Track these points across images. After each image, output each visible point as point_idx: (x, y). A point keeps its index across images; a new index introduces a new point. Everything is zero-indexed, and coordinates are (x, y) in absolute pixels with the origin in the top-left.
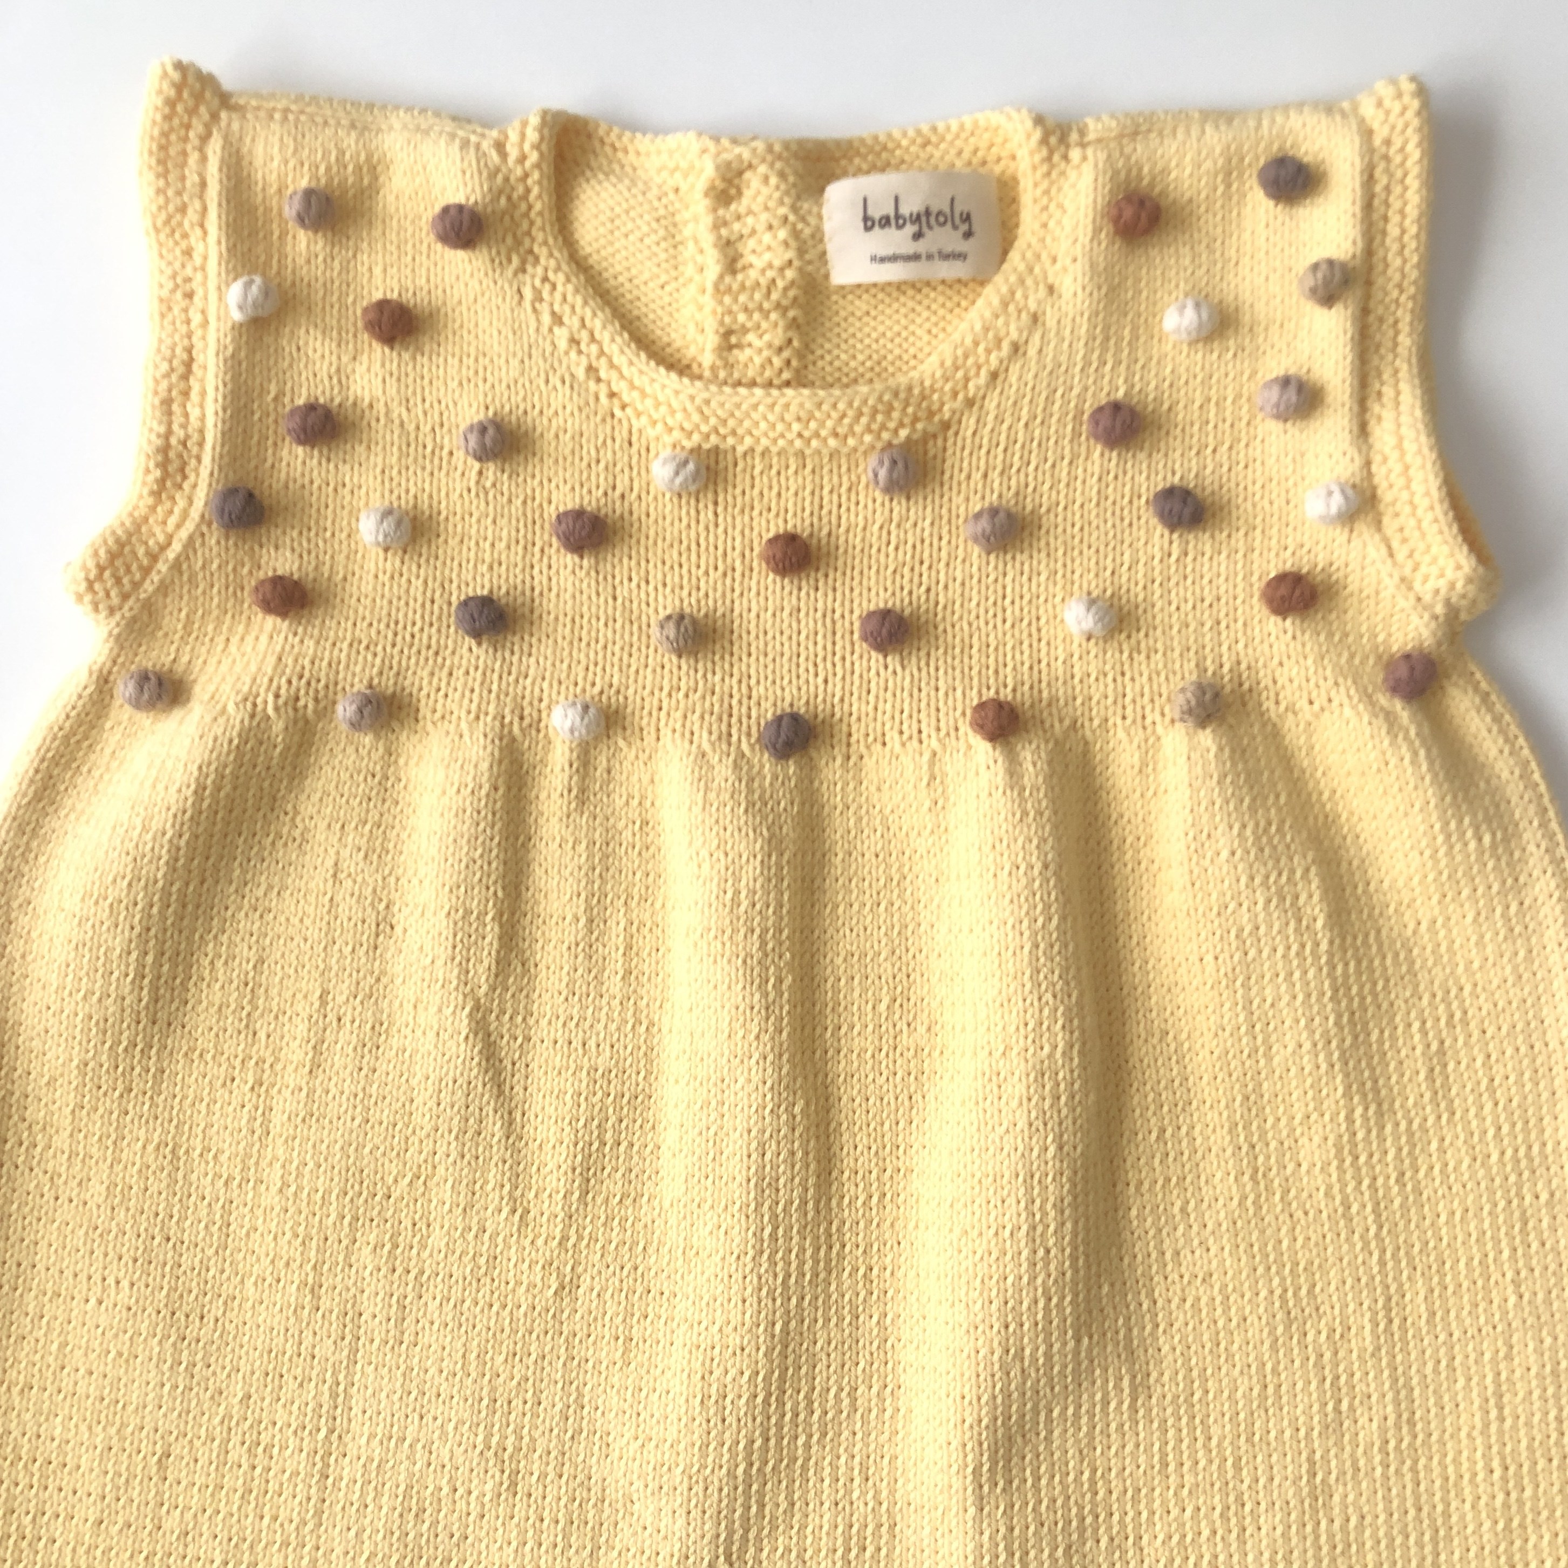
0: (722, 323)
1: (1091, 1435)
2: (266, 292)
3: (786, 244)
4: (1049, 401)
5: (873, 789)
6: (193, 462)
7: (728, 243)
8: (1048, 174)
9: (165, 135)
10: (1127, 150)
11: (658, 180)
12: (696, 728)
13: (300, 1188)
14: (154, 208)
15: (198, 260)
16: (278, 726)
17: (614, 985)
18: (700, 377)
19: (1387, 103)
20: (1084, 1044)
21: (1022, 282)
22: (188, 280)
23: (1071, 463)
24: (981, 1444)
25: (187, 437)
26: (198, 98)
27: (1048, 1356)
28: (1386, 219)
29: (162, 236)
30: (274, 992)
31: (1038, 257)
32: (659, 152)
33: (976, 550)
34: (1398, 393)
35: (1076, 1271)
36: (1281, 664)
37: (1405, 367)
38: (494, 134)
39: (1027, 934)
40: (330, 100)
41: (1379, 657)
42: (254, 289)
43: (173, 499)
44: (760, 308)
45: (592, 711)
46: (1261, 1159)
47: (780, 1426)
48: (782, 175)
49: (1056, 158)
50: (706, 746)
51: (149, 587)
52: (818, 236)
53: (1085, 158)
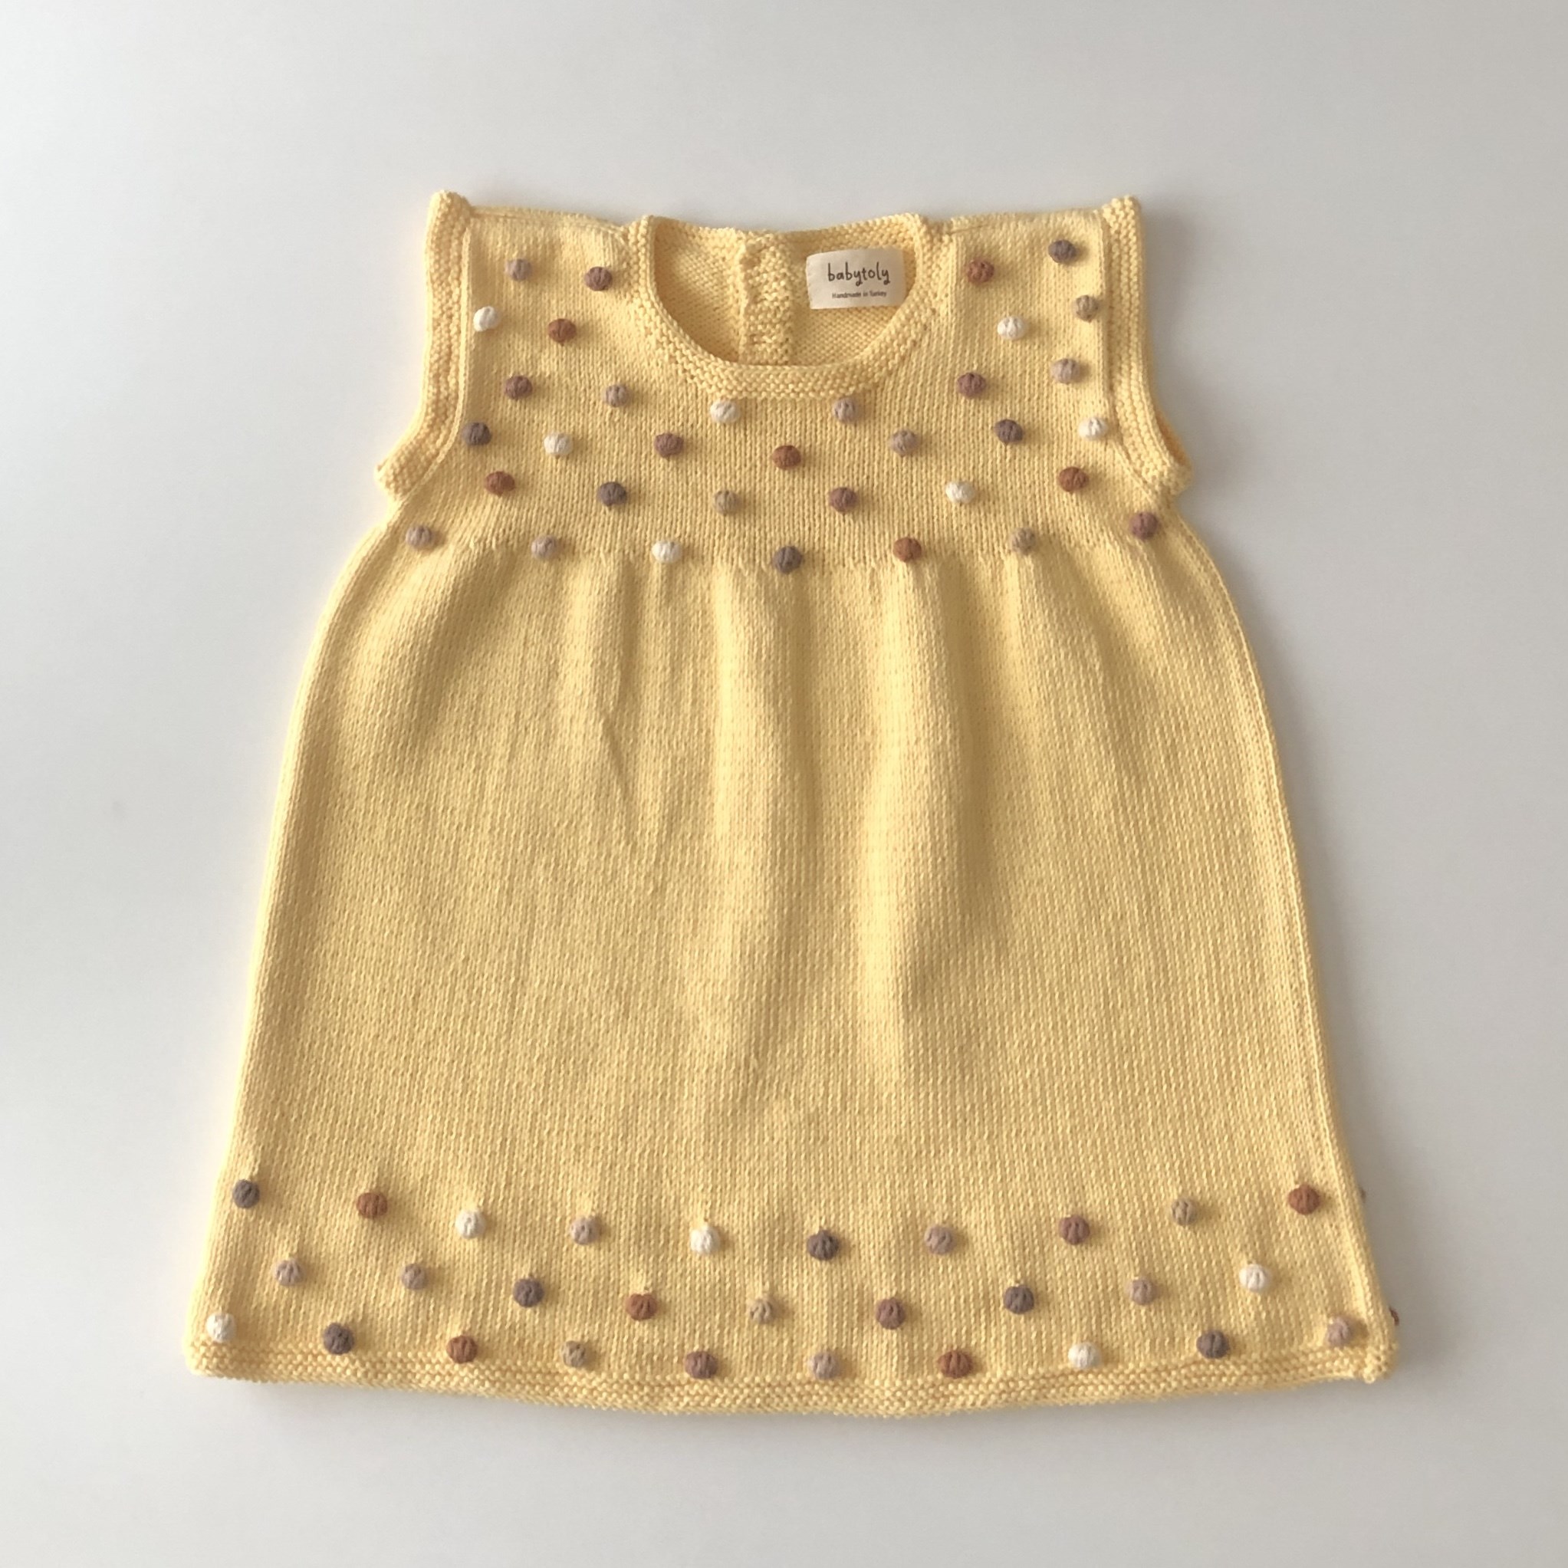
0: (749, 330)
1: (972, 976)
2: (496, 316)
3: (785, 288)
4: (935, 372)
5: (838, 592)
6: (452, 409)
7: (753, 287)
8: (931, 248)
9: (441, 231)
10: (975, 236)
11: (713, 253)
12: (735, 556)
13: (502, 830)
14: (433, 271)
15: (455, 298)
16: (498, 556)
17: (687, 707)
18: (736, 361)
19: (1117, 212)
20: (963, 737)
21: (917, 307)
22: (450, 309)
23: (948, 407)
24: (907, 978)
25: (449, 395)
26: (459, 212)
27: (945, 923)
28: (1120, 273)
29: (436, 285)
30: (488, 713)
31: (926, 293)
32: (713, 238)
33: (895, 455)
34: (1130, 368)
35: (961, 873)
36: (1071, 519)
37: (1134, 354)
38: (622, 229)
39: (928, 672)
40: (529, 210)
41: (1127, 516)
42: (491, 313)
43: (439, 429)
44: (771, 322)
45: (676, 546)
46: (1069, 810)
47: (787, 972)
48: (783, 252)
49: (935, 240)
50: (741, 565)
51: (426, 478)
52: (804, 283)
53: (951, 241)
